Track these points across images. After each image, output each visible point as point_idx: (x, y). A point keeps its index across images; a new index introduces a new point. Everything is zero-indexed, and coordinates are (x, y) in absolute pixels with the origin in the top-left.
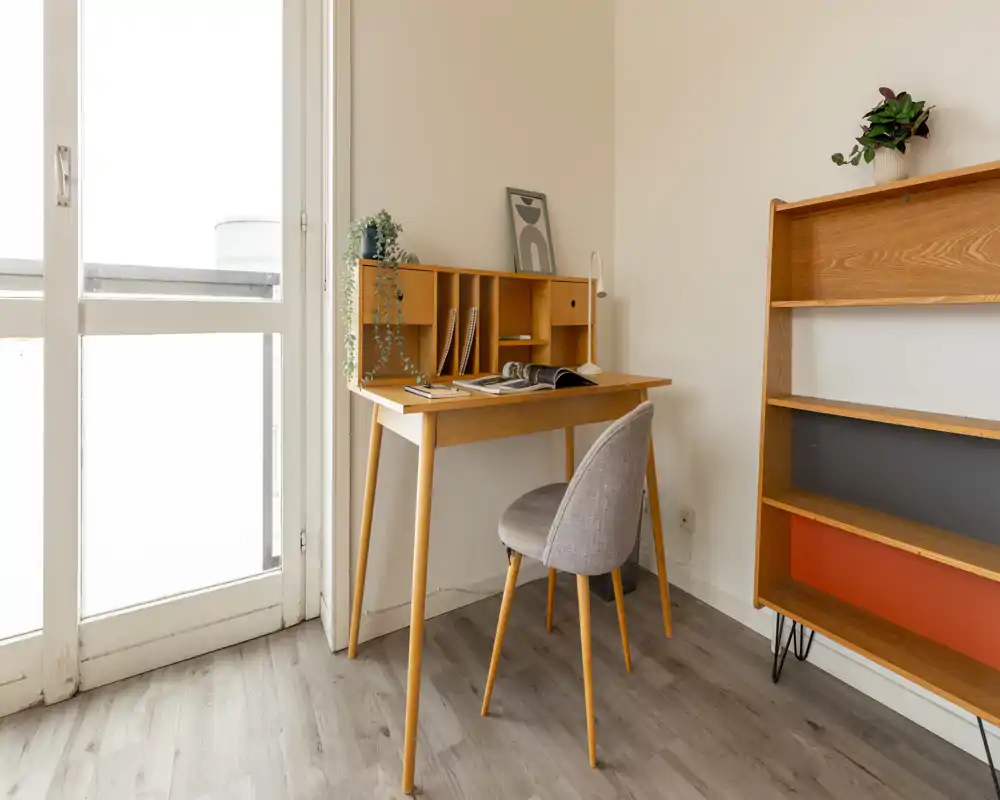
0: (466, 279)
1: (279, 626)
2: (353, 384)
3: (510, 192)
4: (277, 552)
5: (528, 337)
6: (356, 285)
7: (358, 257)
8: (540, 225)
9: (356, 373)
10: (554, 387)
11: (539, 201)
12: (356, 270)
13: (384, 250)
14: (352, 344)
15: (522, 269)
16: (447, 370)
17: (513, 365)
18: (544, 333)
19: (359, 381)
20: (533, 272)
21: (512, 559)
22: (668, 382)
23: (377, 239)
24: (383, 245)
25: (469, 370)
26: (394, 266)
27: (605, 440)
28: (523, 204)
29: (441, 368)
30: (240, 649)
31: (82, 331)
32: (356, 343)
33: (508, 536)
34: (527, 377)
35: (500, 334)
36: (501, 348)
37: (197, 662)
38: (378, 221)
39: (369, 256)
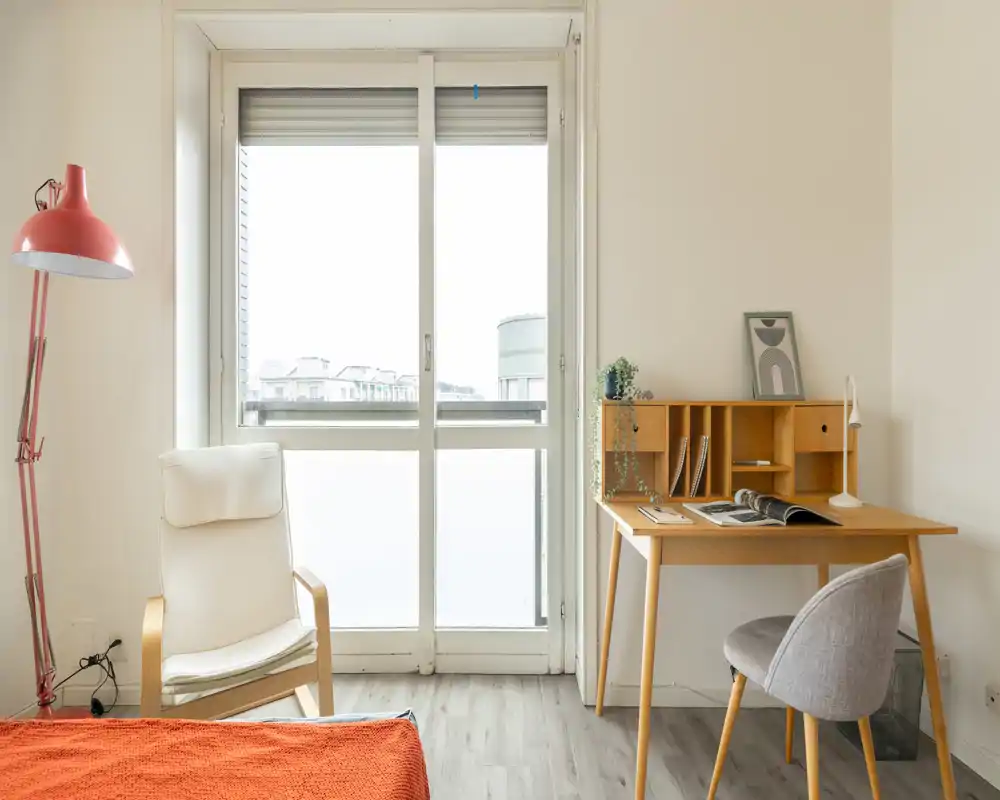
0: (697, 411)
1: (546, 672)
2: (598, 498)
3: (748, 316)
4: (545, 614)
5: (768, 463)
6: (600, 420)
7: (602, 398)
8: (785, 346)
9: (600, 490)
10: (784, 524)
11: (783, 320)
12: (600, 408)
13: (623, 391)
14: (597, 467)
15: (760, 393)
16: (679, 491)
17: (745, 493)
18: (787, 458)
19: (603, 498)
20: (774, 396)
21: (737, 678)
22: (954, 530)
23: (617, 382)
24: (621, 387)
25: (701, 492)
26: (631, 403)
27: (832, 590)
28: (764, 326)
29: (673, 489)
30: (523, 678)
31: (436, 447)
32: (600, 467)
33: (732, 656)
34: (757, 508)
35: (733, 460)
36: (735, 475)
37: (496, 678)
38: (617, 367)
39: (610, 396)
